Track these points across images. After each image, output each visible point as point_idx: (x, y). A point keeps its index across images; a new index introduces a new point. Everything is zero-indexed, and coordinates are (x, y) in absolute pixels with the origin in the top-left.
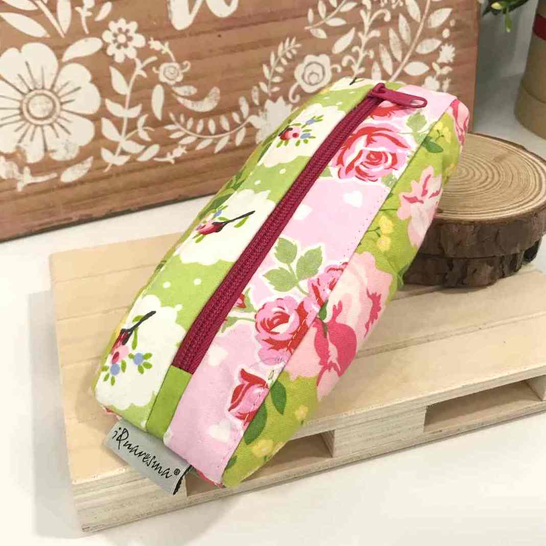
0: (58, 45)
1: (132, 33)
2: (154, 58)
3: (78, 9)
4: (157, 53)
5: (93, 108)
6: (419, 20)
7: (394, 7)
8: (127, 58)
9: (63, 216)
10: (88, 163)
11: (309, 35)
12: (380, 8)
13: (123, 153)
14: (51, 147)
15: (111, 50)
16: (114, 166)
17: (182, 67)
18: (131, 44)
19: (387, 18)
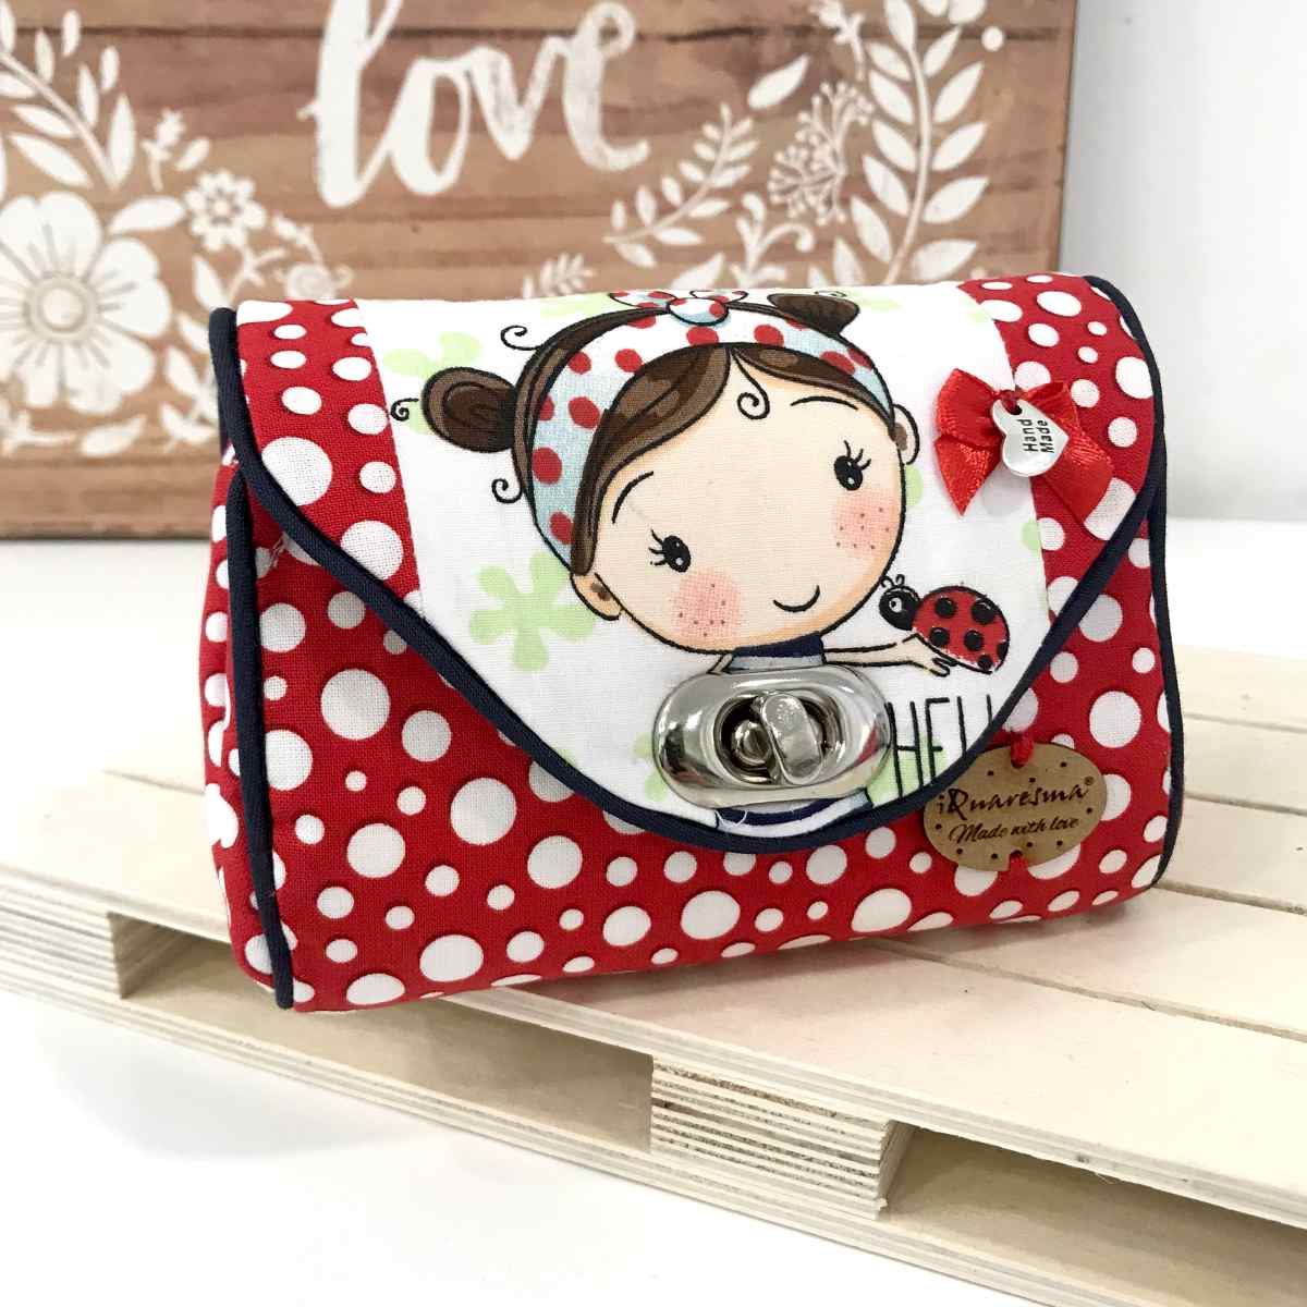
0: (105, 203)
1: (241, 200)
2: (277, 253)
3: (147, 145)
4: (287, 244)
5: (155, 326)
6: (886, 257)
7: (822, 222)
8: (228, 247)
9: (78, 519)
10: (134, 428)
11: (613, 255)
12: (786, 219)
13: (203, 421)
14: (71, 383)
15: (200, 226)
16: (183, 444)
17: (336, 278)
18: (238, 221)
19: (806, 242)
